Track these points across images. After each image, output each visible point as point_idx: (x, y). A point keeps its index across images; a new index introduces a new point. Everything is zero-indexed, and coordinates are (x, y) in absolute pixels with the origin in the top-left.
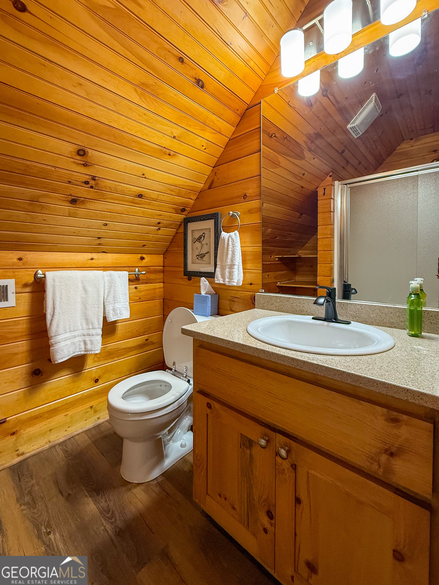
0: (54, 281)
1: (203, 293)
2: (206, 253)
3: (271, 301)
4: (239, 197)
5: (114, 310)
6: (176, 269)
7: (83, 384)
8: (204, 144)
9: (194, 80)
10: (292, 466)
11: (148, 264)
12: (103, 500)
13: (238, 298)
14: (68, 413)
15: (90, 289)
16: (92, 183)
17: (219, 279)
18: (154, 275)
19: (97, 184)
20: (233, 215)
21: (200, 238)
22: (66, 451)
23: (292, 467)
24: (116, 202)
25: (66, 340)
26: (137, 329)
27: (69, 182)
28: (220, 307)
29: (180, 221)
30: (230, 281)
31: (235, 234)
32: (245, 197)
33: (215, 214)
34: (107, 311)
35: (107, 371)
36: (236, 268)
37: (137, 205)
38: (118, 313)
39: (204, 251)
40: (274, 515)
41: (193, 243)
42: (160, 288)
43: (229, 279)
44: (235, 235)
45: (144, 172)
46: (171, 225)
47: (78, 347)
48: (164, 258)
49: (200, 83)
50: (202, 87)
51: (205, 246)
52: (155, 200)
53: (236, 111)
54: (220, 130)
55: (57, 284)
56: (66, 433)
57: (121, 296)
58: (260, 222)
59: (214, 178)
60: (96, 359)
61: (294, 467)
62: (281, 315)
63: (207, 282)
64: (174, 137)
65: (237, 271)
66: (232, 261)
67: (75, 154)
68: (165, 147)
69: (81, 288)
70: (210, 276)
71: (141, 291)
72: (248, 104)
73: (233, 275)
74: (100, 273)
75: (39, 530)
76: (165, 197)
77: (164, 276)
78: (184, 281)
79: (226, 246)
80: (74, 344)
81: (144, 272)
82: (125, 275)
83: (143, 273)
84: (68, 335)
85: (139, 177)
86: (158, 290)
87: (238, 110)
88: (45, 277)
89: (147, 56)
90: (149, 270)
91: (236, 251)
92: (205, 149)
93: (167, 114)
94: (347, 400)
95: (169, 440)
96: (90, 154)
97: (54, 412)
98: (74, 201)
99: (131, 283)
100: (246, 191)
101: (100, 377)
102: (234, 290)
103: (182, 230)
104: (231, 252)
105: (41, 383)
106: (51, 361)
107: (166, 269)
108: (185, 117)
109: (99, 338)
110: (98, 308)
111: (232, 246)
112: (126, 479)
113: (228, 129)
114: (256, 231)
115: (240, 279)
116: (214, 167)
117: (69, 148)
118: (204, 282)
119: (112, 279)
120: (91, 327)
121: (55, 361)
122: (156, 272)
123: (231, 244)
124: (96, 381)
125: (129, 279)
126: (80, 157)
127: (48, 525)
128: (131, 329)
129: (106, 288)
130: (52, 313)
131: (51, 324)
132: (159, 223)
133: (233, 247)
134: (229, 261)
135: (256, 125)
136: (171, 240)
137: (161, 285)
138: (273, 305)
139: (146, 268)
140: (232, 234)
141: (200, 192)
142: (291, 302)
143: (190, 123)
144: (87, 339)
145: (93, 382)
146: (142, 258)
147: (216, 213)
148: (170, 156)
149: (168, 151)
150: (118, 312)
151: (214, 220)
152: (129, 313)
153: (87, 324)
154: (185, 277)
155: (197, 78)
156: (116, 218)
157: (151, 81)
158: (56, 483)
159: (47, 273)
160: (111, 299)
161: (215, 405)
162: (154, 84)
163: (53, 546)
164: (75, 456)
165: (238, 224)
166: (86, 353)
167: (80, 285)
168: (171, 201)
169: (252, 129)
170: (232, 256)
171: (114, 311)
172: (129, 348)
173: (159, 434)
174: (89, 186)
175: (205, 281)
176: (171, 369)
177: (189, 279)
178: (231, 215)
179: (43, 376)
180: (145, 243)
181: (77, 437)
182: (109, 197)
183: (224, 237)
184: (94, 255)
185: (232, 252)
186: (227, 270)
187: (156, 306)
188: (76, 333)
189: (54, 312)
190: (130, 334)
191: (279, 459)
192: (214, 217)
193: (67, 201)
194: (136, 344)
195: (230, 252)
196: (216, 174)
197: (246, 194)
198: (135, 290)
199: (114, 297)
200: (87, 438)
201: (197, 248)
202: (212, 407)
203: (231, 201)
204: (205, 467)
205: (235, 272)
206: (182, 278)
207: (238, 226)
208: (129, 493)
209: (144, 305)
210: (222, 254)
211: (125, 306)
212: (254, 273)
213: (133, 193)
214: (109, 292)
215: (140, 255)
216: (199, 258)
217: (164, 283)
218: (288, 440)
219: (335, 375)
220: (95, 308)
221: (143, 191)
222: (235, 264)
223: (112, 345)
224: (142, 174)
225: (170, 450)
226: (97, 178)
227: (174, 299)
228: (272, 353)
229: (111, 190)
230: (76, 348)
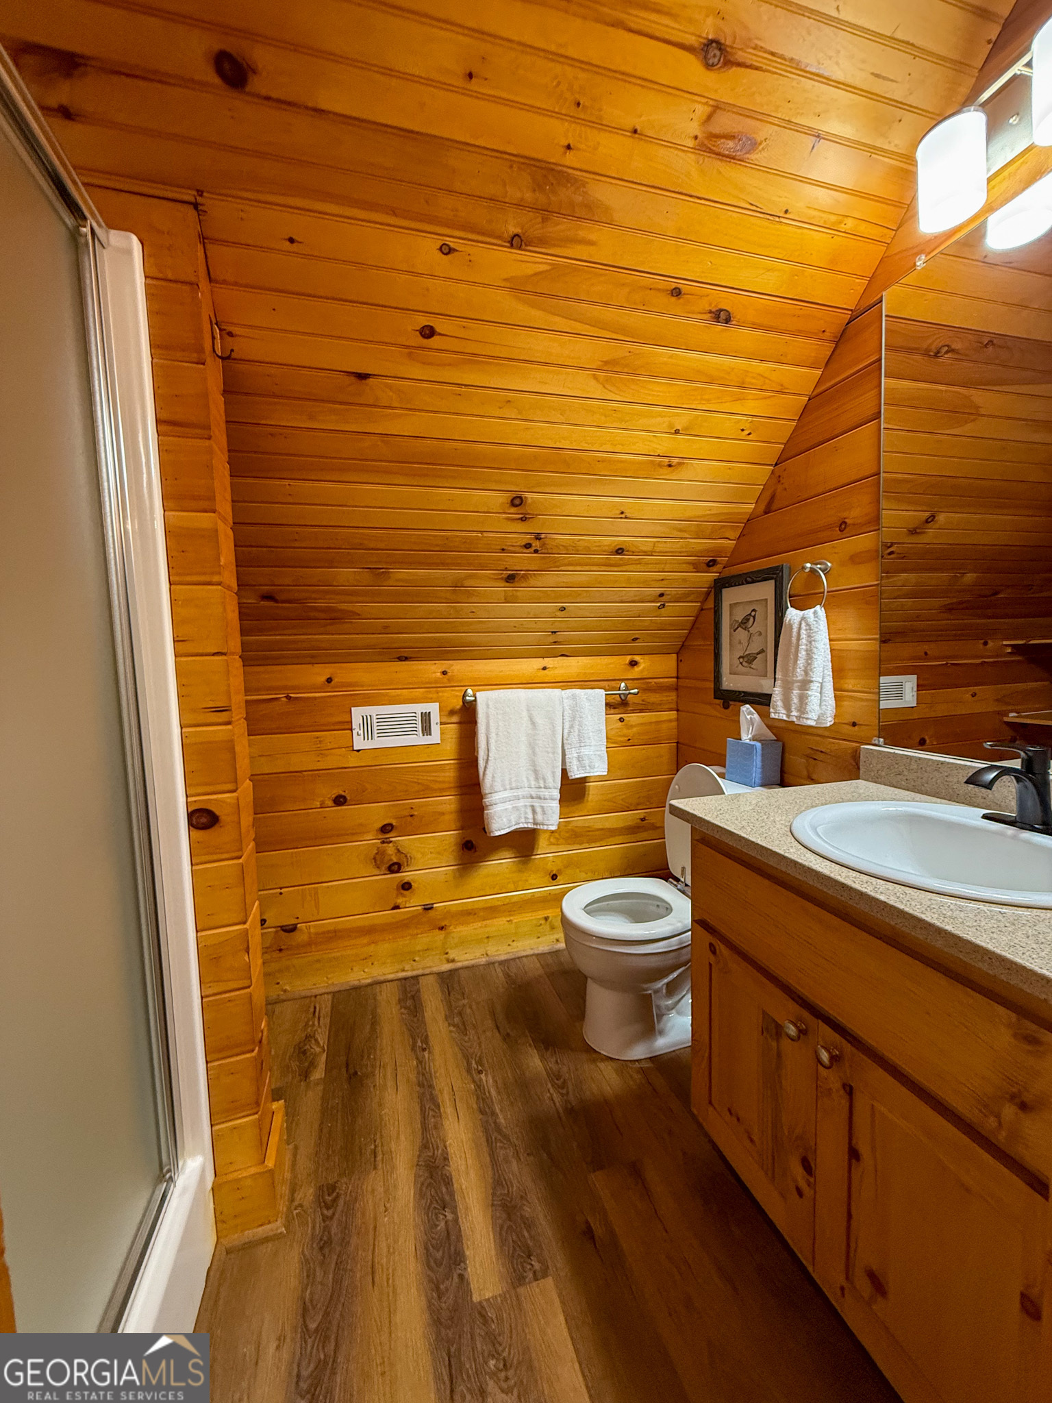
0: (488, 706)
1: (746, 737)
2: (758, 654)
3: (896, 766)
4: (829, 527)
5: (579, 759)
6: (699, 684)
7: (533, 878)
8: (746, 426)
9: (708, 316)
10: (844, 1086)
11: (645, 675)
12: (553, 1060)
13: (826, 753)
14: (512, 918)
15: (539, 720)
16: (536, 544)
17: (778, 712)
18: (657, 695)
19: (544, 544)
20: (813, 571)
21: (746, 620)
22: (509, 976)
23: (844, 1088)
24: (578, 568)
25: (504, 801)
26: (624, 797)
27: (503, 550)
28: (786, 769)
29: (708, 586)
30: (800, 717)
31: (815, 613)
32: (843, 526)
33: (776, 568)
34: (567, 761)
35: (570, 863)
36: (815, 688)
37: (616, 569)
38: (587, 765)
39: (754, 649)
40: (813, 1166)
41: (732, 631)
42: (670, 721)
43: (799, 711)
44: (817, 617)
45: (622, 509)
46: (689, 594)
47: (523, 816)
48: (679, 661)
49: (721, 317)
50: (728, 321)
51: (756, 638)
52: (650, 553)
53: (821, 335)
54: (782, 385)
55: (492, 711)
56: (509, 949)
57: (591, 734)
58: (876, 583)
59: (775, 490)
60: (552, 840)
61: (849, 1091)
62: (913, 800)
63: (756, 716)
64: (677, 432)
65: (819, 695)
66: (806, 673)
67: (508, 505)
68: (659, 456)
69: (526, 719)
70: (761, 701)
71: (632, 726)
72: (851, 310)
73: (806, 704)
74: (556, 693)
75: (469, 1063)
76: (668, 545)
77: (678, 696)
78: (714, 709)
79: (794, 640)
80: (518, 810)
81: (636, 690)
82: (598, 697)
83: (632, 691)
84: (507, 794)
85: (614, 518)
86: (664, 726)
87: (824, 331)
88: (475, 700)
89: (608, 314)
90: (647, 686)
91: (815, 650)
92: (749, 434)
93: (658, 396)
94: (943, 981)
95: (670, 1009)
96: (529, 501)
97: (492, 911)
98: (510, 579)
99: (612, 711)
100: (845, 514)
101: (559, 871)
102: (815, 735)
103: (710, 604)
104: (804, 653)
105: (473, 863)
106: (486, 832)
107: (682, 682)
108: (696, 389)
109: (555, 805)
110: (554, 753)
111: (807, 641)
112: (592, 1046)
113: (804, 378)
114: (867, 603)
115: (825, 714)
116: (776, 464)
117: (498, 499)
118: (748, 713)
119: (576, 703)
120: (542, 786)
121: (490, 833)
122: (661, 689)
123: (804, 636)
124: (554, 877)
125: (607, 704)
126: (515, 509)
127: (479, 1062)
128: (610, 796)
129: (567, 719)
130: (486, 758)
131: (484, 774)
132: (662, 595)
133: (810, 642)
134: (799, 674)
135: (872, 355)
136: (689, 626)
137: (673, 714)
138: (900, 777)
139: (642, 681)
140: (809, 613)
141: (748, 520)
142: (946, 774)
143: (706, 397)
144: (537, 804)
145: (548, 878)
146: (633, 664)
147: (779, 566)
148: (672, 468)
149: (666, 460)
150: (587, 762)
151: (773, 581)
152: (606, 767)
153: (537, 779)
154: (717, 701)
155: (714, 310)
156: (580, 595)
157: (620, 351)
158: (493, 1014)
159: (478, 694)
160: (574, 739)
161: (723, 950)
162: (628, 354)
163: (484, 1090)
164: (519, 986)
165: (822, 590)
166: (535, 827)
167: (525, 714)
168: (684, 550)
169: (861, 366)
170: (807, 662)
171: (579, 761)
172: (610, 830)
173: (646, 986)
174: (532, 550)
175: (751, 713)
176: (678, 880)
177: (726, 707)
178: (807, 570)
179: (477, 853)
180: (636, 633)
181: (524, 959)
182: (566, 561)
183: (790, 620)
184: (548, 662)
185: (808, 654)
186: (794, 692)
187: (662, 756)
188: (520, 793)
189: (488, 755)
190: (610, 804)
191: (820, 1067)
192: (774, 574)
193: (502, 579)
194: (621, 824)
195: (802, 654)
196: (781, 479)
197: (846, 520)
198: (620, 723)
199: (579, 735)
200: (538, 965)
201: (740, 643)
202: (718, 951)
203: (812, 539)
204: (707, 1055)
205: (813, 698)
206: (710, 704)
207: (823, 593)
208: (592, 1066)
209: (638, 752)
210: (787, 657)
211: (599, 753)
212: (862, 700)
213: (607, 548)
214: (571, 727)
215: (629, 658)
216: (744, 663)
217: (678, 710)
218: (837, 1038)
219: (915, 927)
220: (548, 753)
221: (625, 541)
222: (814, 679)
223: (579, 820)
224: (619, 512)
225: (669, 1025)
226: (543, 536)
227: (697, 745)
228: (809, 868)
229: (567, 550)
230: (520, 817)
